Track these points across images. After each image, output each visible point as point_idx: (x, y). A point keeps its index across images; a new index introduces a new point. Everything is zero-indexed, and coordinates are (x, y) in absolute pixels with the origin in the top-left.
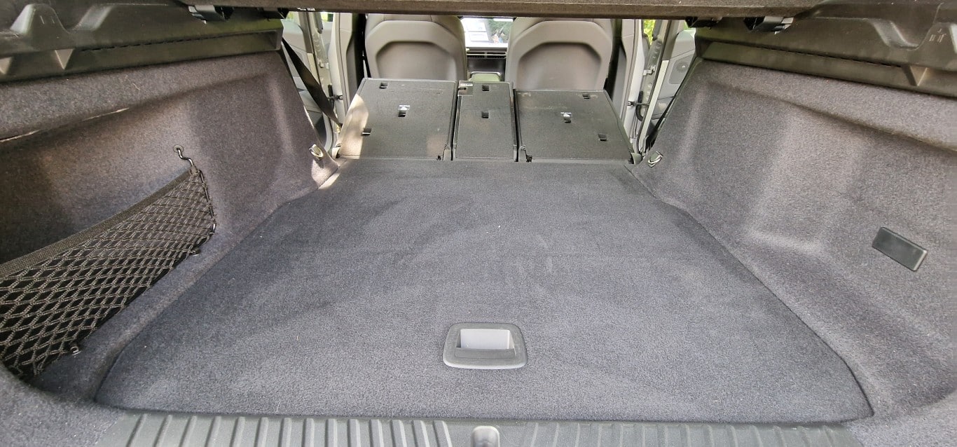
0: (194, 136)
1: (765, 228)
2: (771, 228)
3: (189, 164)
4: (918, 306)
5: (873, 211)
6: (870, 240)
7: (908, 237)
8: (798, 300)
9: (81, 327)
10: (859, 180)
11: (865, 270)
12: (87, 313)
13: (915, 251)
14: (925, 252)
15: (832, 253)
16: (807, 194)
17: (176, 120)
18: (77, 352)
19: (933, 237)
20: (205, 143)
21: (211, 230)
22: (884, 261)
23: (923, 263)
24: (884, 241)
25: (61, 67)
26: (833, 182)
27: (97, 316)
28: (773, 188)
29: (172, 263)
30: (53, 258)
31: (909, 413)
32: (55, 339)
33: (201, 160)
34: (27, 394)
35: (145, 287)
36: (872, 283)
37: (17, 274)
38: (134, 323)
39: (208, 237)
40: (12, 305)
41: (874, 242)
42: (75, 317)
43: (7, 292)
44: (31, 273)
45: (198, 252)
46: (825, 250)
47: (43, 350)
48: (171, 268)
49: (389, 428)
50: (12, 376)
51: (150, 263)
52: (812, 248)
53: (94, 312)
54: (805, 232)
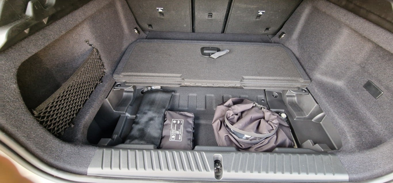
0: (92, 35)
1: (323, 73)
2: (325, 74)
3: (92, 47)
4: (374, 111)
5: (368, 73)
6: (363, 84)
7: (378, 86)
8: (329, 105)
9: (71, 117)
10: (366, 60)
11: (358, 94)
12: (72, 112)
13: (379, 92)
14: (383, 93)
15: (347, 86)
16: (343, 63)
17: (84, 29)
18: (73, 126)
19: (387, 88)
20: (97, 37)
21: (104, 72)
22: (366, 93)
23: (380, 97)
24: (368, 86)
25: (45, 23)
26: (355, 59)
27: (75, 112)
28: (330, 59)
29: (94, 88)
30: (58, 96)
31: (359, 152)
32: (65, 122)
33: (96, 45)
34: (65, 145)
35: (87, 99)
36: (359, 100)
37: (49, 104)
38: (88, 114)
39: (104, 75)
40: (50, 115)
41: (364, 85)
42: (69, 114)
43: (47, 111)
44: (53, 103)
45: (102, 82)
46: (345, 84)
47: (63, 127)
48: (94, 90)
49: (186, 154)
50: (59, 140)
51: (87, 89)
52: (340, 83)
53: (74, 111)
54: (338, 77)
